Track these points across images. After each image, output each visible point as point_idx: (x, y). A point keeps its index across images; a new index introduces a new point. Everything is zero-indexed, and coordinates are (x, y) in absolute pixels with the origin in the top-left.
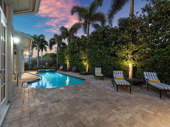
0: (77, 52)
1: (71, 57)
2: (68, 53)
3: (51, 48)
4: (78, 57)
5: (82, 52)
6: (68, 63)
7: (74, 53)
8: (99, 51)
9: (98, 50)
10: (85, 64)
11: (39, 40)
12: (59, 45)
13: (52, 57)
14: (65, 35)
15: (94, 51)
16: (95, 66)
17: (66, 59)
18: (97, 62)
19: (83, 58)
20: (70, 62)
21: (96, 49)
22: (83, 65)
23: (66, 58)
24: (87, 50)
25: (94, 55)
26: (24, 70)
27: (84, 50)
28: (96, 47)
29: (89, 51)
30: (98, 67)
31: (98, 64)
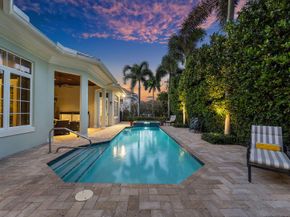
0: (199, 82)
5: (210, 80)
6: (184, 110)
7: (194, 84)
8: (273, 63)
9: (267, 59)
10: (219, 111)
14: (177, 51)
15: (247, 70)
16: (252, 117)
17: (180, 102)
18: (262, 104)
19: (214, 95)
21: (257, 58)
22: (215, 113)
23: (181, 98)
24: (224, 70)
25: (247, 83)
27: (216, 72)
28: (255, 53)
29: (232, 73)
30: (266, 122)
31: (266, 111)
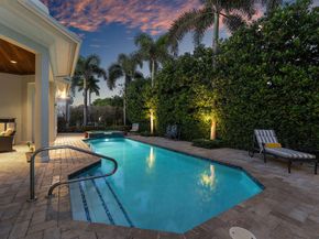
0: (180, 89)
1: (161, 103)
2: (155, 93)
3: (111, 85)
4: (185, 102)
5: (199, 89)
6: (152, 118)
10: (207, 118)
11: (87, 67)
12: (128, 79)
13: (113, 105)
17: (148, 109)
19: (202, 103)
20: (158, 114)
22: (199, 121)
23: (148, 105)
26: (56, 133)
27: (206, 83)
